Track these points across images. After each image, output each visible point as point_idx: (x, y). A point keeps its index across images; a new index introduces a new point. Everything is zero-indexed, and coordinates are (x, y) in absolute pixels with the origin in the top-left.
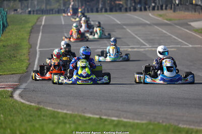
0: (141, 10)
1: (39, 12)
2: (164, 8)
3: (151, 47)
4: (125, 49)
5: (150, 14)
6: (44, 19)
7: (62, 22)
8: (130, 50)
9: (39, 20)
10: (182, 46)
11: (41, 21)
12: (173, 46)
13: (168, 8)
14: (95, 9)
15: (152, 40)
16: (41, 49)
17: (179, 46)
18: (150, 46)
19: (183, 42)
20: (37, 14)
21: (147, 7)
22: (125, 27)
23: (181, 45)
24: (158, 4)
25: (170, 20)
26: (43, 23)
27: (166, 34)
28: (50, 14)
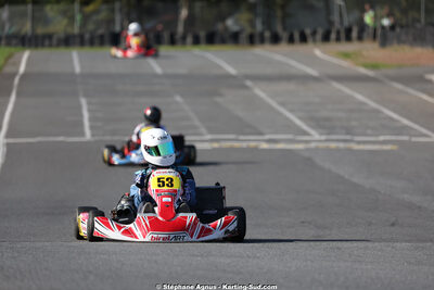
0: (291, 40)
1: (14, 42)
2: (354, 34)
3: (326, 140)
4: (252, 144)
5: (318, 52)
6: (24, 59)
7: (73, 68)
8: (265, 146)
9: (11, 61)
10: (414, 139)
11: (18, 64)
12: (388, 138)
13: (365, 35)
14: (166, 36)
15: (327, 119)
16: (11, 141)
17: (405, 138)
18: (323, 138)
19: (416, 127)
20: (8, 44)
21: (308, 32)
22: (249, 83)
23: (411, 136)
24: (337, 25)
25: (374, 67)
26: (22, 69)
27: (364, 104)
28: (43, 45)
